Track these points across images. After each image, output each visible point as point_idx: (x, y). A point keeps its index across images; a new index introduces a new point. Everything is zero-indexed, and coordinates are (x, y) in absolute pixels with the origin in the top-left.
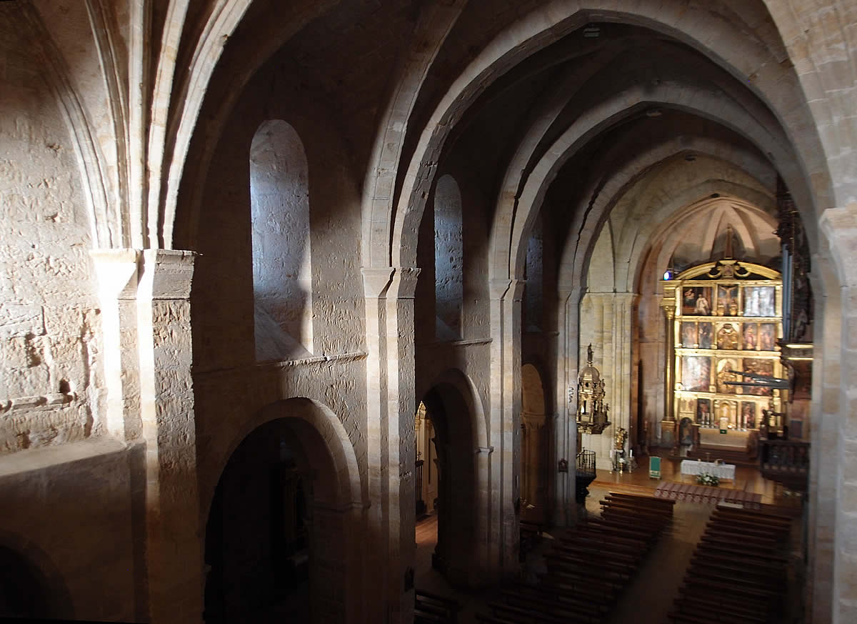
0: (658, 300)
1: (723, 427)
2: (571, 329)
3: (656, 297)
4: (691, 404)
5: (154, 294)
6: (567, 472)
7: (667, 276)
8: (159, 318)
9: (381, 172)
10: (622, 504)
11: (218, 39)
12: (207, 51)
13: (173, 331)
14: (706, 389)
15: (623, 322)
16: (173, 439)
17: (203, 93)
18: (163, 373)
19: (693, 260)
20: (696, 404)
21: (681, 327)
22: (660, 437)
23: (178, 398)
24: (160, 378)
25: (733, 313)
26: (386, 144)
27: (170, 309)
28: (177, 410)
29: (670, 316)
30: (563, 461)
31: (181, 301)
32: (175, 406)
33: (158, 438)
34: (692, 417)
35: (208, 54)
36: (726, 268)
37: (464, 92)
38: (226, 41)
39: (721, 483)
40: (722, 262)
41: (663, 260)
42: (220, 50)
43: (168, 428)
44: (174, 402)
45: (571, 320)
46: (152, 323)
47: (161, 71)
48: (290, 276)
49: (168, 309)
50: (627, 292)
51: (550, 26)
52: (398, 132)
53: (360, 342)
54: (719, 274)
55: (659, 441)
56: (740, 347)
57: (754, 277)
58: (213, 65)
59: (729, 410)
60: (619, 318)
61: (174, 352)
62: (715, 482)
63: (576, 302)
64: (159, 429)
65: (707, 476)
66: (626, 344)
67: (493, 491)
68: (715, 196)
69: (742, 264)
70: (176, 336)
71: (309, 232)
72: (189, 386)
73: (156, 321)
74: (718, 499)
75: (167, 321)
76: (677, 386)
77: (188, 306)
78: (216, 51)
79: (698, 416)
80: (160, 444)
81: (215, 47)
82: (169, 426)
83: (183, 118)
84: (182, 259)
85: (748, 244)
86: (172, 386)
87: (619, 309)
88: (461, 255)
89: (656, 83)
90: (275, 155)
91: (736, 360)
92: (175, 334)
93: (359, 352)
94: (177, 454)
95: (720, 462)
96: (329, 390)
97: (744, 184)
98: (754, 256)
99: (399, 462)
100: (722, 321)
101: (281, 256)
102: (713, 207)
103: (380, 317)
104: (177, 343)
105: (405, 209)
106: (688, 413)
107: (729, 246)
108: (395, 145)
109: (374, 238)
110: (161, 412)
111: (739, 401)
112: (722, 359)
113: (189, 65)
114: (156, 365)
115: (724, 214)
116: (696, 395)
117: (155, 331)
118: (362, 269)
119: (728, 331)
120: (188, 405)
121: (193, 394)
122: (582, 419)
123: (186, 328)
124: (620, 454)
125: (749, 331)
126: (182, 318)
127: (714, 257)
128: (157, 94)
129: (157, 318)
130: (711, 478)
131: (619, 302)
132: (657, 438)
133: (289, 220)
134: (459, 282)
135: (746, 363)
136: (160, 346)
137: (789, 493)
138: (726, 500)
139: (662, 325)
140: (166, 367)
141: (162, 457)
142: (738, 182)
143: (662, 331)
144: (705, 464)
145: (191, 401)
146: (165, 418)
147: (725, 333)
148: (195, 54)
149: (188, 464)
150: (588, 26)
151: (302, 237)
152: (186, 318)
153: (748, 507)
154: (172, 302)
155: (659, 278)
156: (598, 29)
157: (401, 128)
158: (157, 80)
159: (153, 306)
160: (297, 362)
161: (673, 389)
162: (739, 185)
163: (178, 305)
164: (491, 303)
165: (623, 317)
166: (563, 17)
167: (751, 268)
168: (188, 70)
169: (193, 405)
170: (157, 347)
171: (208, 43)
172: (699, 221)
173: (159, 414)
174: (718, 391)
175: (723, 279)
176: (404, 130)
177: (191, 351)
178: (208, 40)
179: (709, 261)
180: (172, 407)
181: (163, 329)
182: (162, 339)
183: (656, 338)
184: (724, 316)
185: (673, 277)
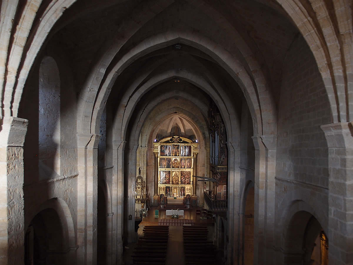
0: (153, 150)
1: (175, 197)
2: (134, 161)
3: (152, 149)
4: (163, 189)
5: (8, 143)
6: (132, 219)
7: (155, 141)
8: (10, 157)
9: (91, 89)
10: (150, 230)
11: (61, 8)
12: (52, 13)
13: (16, 165)
14: (168, 182)
15: (144, 158)
16: (15, 229)
17: (47, 34)
18: (11, 190)
19: (164, 135)
20: (165, 188)
21: (160, 160)
22: (153, 202)
23: (17, 204)
24: (10, 193)
25: (178, 155)
26: (96, 77)
27: (15, 152)
28: (17, 211)
29: (156, 156)
30: (130, 215)
31: (19, 147)
32: (16, 209)
33: (8, 230)
34: (164, 193)
35: (53, 14)
36: (175, 139)
37: (128, 60)
38: (65, 10)
39: (180, 217)
40: (174, 137)
41: (155, 135)
42: (61, 14)
43: (13, 223)
44: (15, 206)
45: (133, 158)
46: (6, 160)
47: (24, 16)
48: (48, 136)
49: (14, 152)
50: (146, 147)
51: (167, 41)
52: (102, 73)
53: (75, 169)
54: (173, 141)
55: (153, 204)
56: (180, 167)
57: (184, 142)
58: (55, 21)
59: (177, 190)
60: (142, 157)
61: (16, 177)
62: (178, 217)
63: (135, 150)
64: (8, 224)
65: (175, 215)
66: (145, 167)
67: (113, 232)
68: (176, 113)
69: (181, 138)
70: (17, 167)
71: (59, 115)
72: (22, 196)
73: (9, 159)
74: (183, 223)
75: (13, 159)
76: (159, 182)
77: (22, 150)
78: (59, 14)
79: (166, 193)
80: (9, 233)
81: (58, 12)
82: (13, 221)
83: (32, 45)
84: (23, 123)
85: (183, 131)
86: (15, 197)
87: (142, 153)
88: (105, 130)
89: (180, 70)
90: (43, 74)
91: (178, 172)
92: (16, 167)
93: (75, 174)
94: (16, 237)
95: (179, 210)
96: (65, 193)
97: (186, 109)
98: (184, 135)
99: (92, 225)
100: (174, 158)
101: (43, 125)
102: (172, 117)
103: (85, 157)
104: (17, 172)
105: (99, 108)
106: (163, 192)
107: (176, 131)
108: (99, 78)
109: (84, 120)
110: (9, 213)
111: (180, 187)
112: (174, 171)
113: (40, 17)
114: (8, 185)
115: (176, 120)
116: (165, 185)
117: (8, 165)
118: (77, 134)
119: (176, 161)
120: (22, 208)
121: (23, 201)
122: (137, 197)
123: (21, 163)
124: (143, 210)
125: (183, 161)
126: (20, 158)
127: (172, 135)
128: (20, 29)
129: (9, 157)
130: (176, 215)
131: (143, 151)
132: (152, 203)
133: (49, 108)
134: (104, 141)
135: (182, 173)
136: (10, 174)
137: (201, 218)
138: (186, 224)
139: (154, 159)
140: (12, 186)
141: (10, 240)
142: (184, 109)
143: (154, 162)
144: (174, 211)
145: (23, 205)
146: (11, 217)
147: (175, 162)
148: (45, 12)
149: (21, 242)
150: (178, 44)
151: (56, 117)
152: (21, 157)
153: (193, 225)
154: (16, 148)
155: (153, 142)
156: (181, 46)
157: (103, 71)
158: (21, 20)
159: (7, 151)
160: (55, 180)
161: (158, 184)
162: (184, 110)
163: (18, 150)
164: (113, 150)
165: (144, 156)
166: (172, 39)
167: (183, 139)
168: (39, 20)
169: (23, 207)
170: (8, 175)
171: (53, 8)
172: (167, 121)
173: (9, 215)
174: (173, 183)
175: (174, 143)
176: (104, 72)
177: (23, 176)
178: (53, 7)
179: (169, 136)
180: (14, 209)
181: (11, 164)
182: (11, 170)
183: (152, 164)
184: (174, 156)
185: (157, 141)
